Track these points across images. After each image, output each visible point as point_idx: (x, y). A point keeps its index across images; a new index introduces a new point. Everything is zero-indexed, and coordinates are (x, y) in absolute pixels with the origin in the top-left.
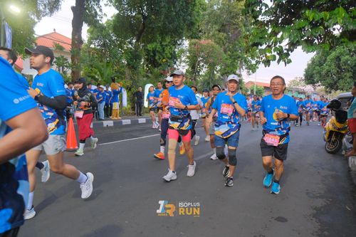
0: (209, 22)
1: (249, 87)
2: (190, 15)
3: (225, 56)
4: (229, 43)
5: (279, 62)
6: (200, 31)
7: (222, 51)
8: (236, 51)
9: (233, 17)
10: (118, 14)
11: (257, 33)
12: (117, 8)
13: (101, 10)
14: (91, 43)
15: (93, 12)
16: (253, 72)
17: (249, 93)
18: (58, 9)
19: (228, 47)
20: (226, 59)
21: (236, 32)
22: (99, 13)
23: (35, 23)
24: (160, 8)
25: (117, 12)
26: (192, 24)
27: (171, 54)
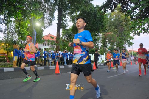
0: (110, 25)
1: (130, 52)
2: (102, 22)
3: (118, 39)
4: (119, 33)
5: (144, 33)
6: (106, 29)
7: (116, 36)
8: (123, 36)
9: (120, 23)
10: (73, 25)
11: (133, 23)
12: (73, 22)
13: (67, 24)
14: (63, 37)
15: (64, 25)
16: (131, 46)
17: (130, 55)
18: (51, 24)
19: (119, 35)
20: (119, 40)
21: (122, 29)
22: (66, 25)
23: (43, 31)
24: (90, 21)
25: (73, 24)
26: (103, 26)
27: (95, 39)
